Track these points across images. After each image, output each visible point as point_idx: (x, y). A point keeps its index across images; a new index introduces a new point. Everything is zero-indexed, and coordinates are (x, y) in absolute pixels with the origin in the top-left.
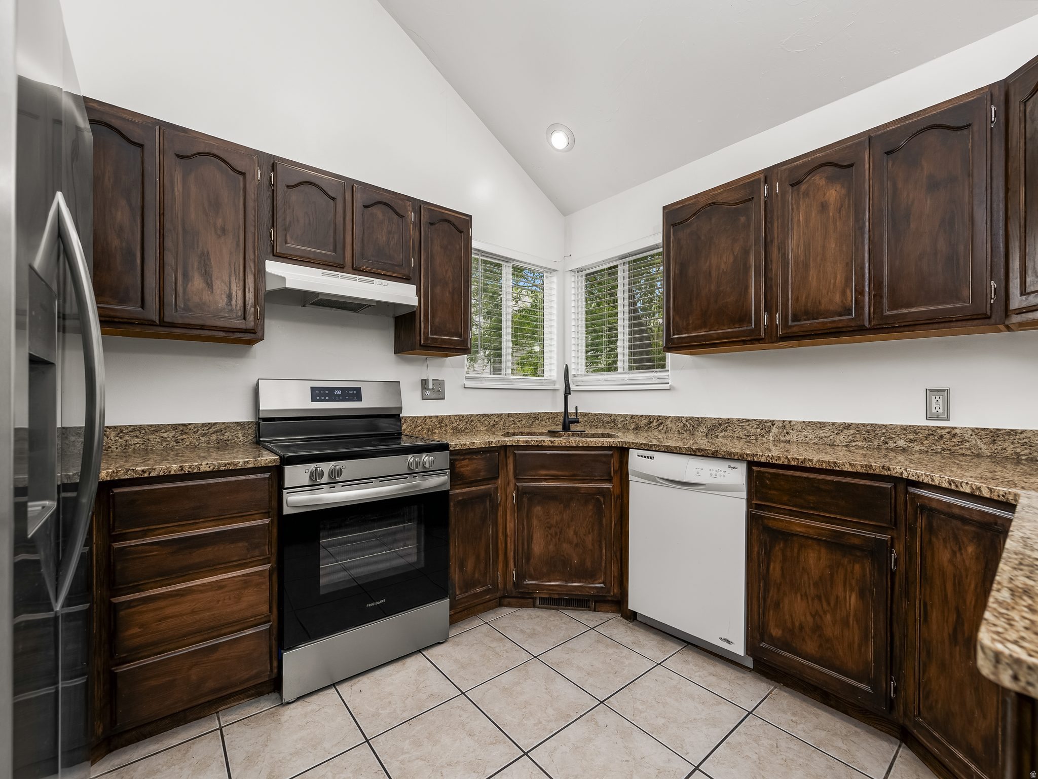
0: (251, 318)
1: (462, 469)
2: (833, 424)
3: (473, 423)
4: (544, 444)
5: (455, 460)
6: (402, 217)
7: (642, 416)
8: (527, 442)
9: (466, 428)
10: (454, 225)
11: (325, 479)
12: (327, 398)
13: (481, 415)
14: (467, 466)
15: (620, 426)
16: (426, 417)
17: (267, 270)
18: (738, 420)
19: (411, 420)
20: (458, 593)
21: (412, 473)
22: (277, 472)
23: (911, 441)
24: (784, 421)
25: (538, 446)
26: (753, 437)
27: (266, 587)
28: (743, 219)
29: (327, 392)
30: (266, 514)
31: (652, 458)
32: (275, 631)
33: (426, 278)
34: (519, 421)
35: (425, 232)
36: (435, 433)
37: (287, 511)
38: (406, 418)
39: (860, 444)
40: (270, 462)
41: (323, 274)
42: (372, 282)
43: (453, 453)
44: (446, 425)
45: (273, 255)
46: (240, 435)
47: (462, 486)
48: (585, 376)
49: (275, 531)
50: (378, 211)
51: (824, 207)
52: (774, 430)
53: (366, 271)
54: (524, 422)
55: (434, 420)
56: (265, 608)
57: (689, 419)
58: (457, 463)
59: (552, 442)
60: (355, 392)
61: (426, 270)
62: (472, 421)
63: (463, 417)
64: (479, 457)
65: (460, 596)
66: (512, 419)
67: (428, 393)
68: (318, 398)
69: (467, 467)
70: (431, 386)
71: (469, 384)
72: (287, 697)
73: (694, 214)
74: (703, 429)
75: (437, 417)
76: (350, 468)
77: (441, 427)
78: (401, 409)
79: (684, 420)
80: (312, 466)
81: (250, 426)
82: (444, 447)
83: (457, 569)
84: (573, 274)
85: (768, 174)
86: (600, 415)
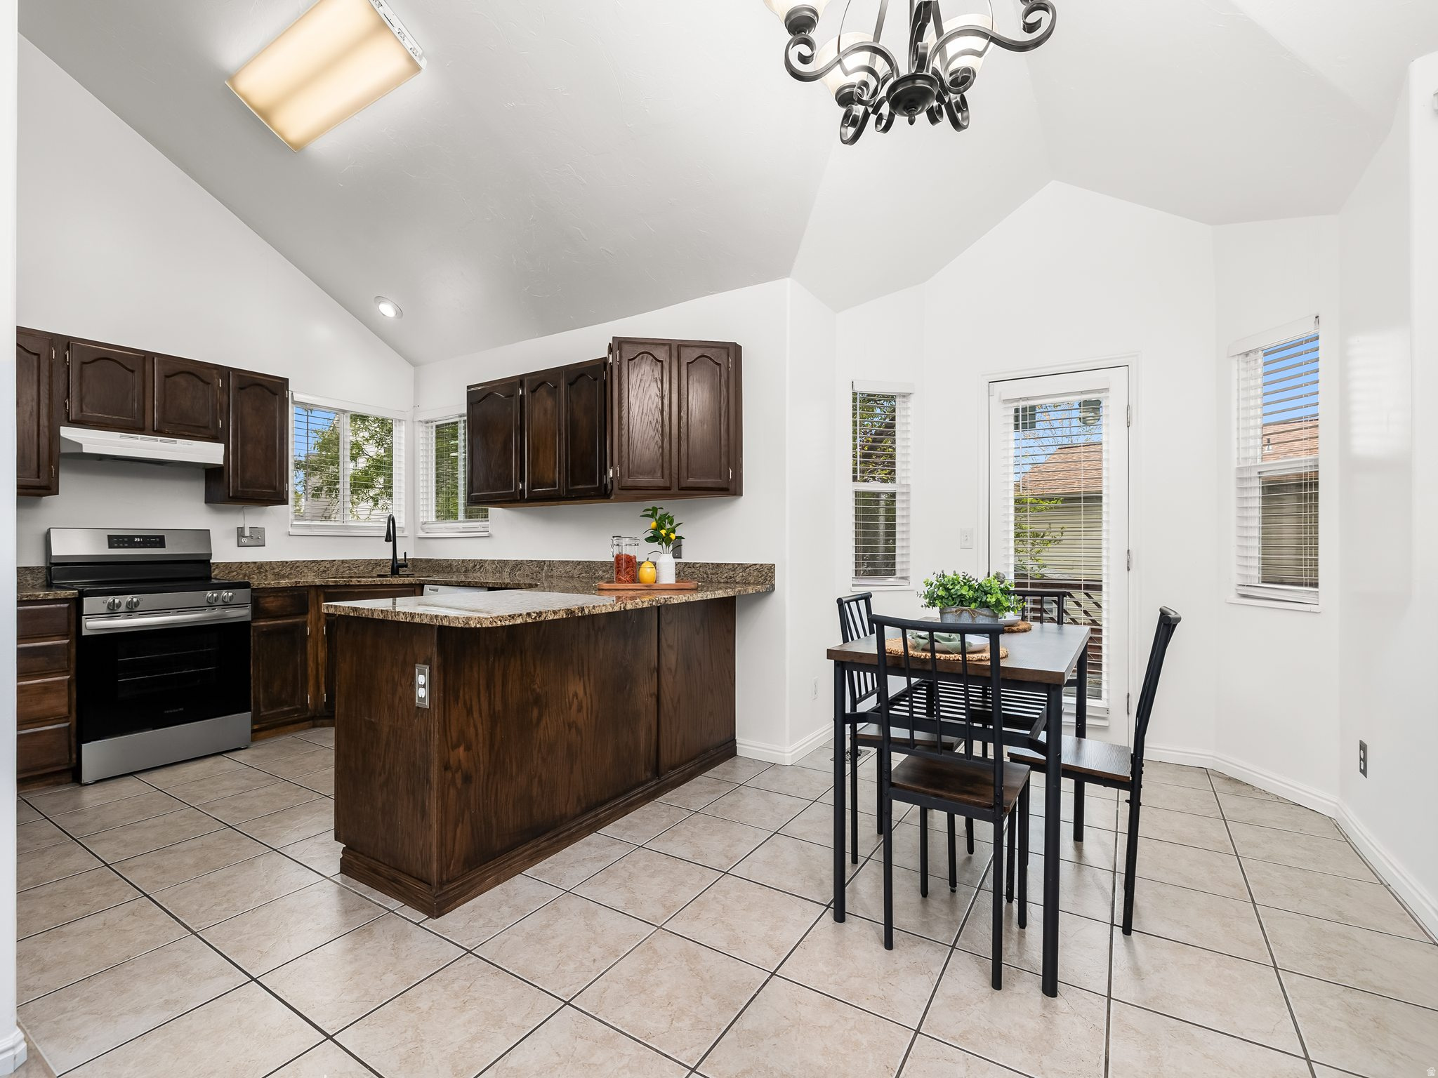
0: (44, 475)
1: (267, 605)
2: (573, 561)
3: (298, 569)
4: (351, 583)
5: (260, 597)
6: (209, 384)
7: (469, 560)
8: (335, 582)
9: (291, 574)
10: (267, 389)
11: (123, 608)
12: (126, 545)
13: (309, 561)
14: (273, 602)
15: (454, 570)
16: (241, 563)
17: (62, 435)
18: (527, 561)
19: (224, 566)
20: (262, 710)
21: (211, 605)
22: (77, 604)
23: (604, 572)
24: (550, 561)
25: (346, 585)
26: (535, 574)
27: (65, 693)
28: (509, 409)
29: (126, 540)
30: (65, 636)
31: (437, 590)
32: (74, 730)
33: (235, 436)
34: (356, 567)
35: (234, 396)
36: (253, 578)
37: (85, 633)
38: (217, 565)
39: (584, 575)
40: (69, 595)
41: (121, 436)
42: (175, 442)
43: (253, 590)
44: (266, 571)
45: (69, 421)
46: (28, 579)
47: (267, 620)
48: (433, 523)
49: (73, 650)
50: (181, 380)
51: (546, 411)
52: (545, 568)
53: (168, 433)
54: (362, 568)
55: (252, 565)
56: (64, 710)
57: (499, 561)
58: (261, 599)
59: (359, 582)
60: (158, 540)
61: (235, 431)
62: (298, 567)
63: (287, 562)
64: (285, 594)
65: (265, 713)
66: (347, 565)
67: (244, 540)
68: (116, 545)
69: (271, 603)
70: (247, 533)
71: (292, 531)
72: (86, 777)
73: (484, 398)
74: (508, 570)
75: (255, 563)
76: (147, 600)
77: (260, 573)
78: (210, 555)
79: (496, 562)
80: (110, 599)
81: (40, 570)
82: (246, 585)
83: (261, 690)
84: (421, 423)
85: (521, 380)
86: (440, 560)
